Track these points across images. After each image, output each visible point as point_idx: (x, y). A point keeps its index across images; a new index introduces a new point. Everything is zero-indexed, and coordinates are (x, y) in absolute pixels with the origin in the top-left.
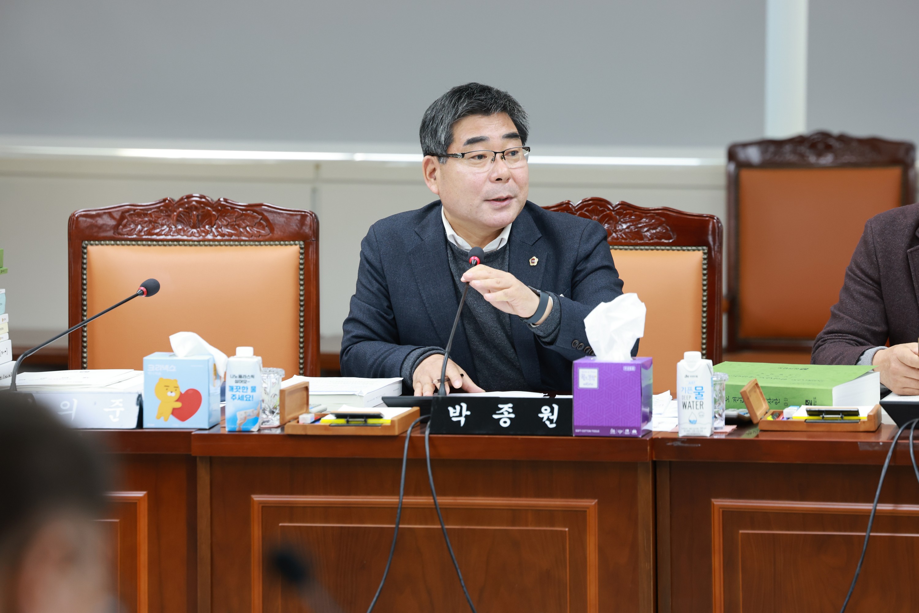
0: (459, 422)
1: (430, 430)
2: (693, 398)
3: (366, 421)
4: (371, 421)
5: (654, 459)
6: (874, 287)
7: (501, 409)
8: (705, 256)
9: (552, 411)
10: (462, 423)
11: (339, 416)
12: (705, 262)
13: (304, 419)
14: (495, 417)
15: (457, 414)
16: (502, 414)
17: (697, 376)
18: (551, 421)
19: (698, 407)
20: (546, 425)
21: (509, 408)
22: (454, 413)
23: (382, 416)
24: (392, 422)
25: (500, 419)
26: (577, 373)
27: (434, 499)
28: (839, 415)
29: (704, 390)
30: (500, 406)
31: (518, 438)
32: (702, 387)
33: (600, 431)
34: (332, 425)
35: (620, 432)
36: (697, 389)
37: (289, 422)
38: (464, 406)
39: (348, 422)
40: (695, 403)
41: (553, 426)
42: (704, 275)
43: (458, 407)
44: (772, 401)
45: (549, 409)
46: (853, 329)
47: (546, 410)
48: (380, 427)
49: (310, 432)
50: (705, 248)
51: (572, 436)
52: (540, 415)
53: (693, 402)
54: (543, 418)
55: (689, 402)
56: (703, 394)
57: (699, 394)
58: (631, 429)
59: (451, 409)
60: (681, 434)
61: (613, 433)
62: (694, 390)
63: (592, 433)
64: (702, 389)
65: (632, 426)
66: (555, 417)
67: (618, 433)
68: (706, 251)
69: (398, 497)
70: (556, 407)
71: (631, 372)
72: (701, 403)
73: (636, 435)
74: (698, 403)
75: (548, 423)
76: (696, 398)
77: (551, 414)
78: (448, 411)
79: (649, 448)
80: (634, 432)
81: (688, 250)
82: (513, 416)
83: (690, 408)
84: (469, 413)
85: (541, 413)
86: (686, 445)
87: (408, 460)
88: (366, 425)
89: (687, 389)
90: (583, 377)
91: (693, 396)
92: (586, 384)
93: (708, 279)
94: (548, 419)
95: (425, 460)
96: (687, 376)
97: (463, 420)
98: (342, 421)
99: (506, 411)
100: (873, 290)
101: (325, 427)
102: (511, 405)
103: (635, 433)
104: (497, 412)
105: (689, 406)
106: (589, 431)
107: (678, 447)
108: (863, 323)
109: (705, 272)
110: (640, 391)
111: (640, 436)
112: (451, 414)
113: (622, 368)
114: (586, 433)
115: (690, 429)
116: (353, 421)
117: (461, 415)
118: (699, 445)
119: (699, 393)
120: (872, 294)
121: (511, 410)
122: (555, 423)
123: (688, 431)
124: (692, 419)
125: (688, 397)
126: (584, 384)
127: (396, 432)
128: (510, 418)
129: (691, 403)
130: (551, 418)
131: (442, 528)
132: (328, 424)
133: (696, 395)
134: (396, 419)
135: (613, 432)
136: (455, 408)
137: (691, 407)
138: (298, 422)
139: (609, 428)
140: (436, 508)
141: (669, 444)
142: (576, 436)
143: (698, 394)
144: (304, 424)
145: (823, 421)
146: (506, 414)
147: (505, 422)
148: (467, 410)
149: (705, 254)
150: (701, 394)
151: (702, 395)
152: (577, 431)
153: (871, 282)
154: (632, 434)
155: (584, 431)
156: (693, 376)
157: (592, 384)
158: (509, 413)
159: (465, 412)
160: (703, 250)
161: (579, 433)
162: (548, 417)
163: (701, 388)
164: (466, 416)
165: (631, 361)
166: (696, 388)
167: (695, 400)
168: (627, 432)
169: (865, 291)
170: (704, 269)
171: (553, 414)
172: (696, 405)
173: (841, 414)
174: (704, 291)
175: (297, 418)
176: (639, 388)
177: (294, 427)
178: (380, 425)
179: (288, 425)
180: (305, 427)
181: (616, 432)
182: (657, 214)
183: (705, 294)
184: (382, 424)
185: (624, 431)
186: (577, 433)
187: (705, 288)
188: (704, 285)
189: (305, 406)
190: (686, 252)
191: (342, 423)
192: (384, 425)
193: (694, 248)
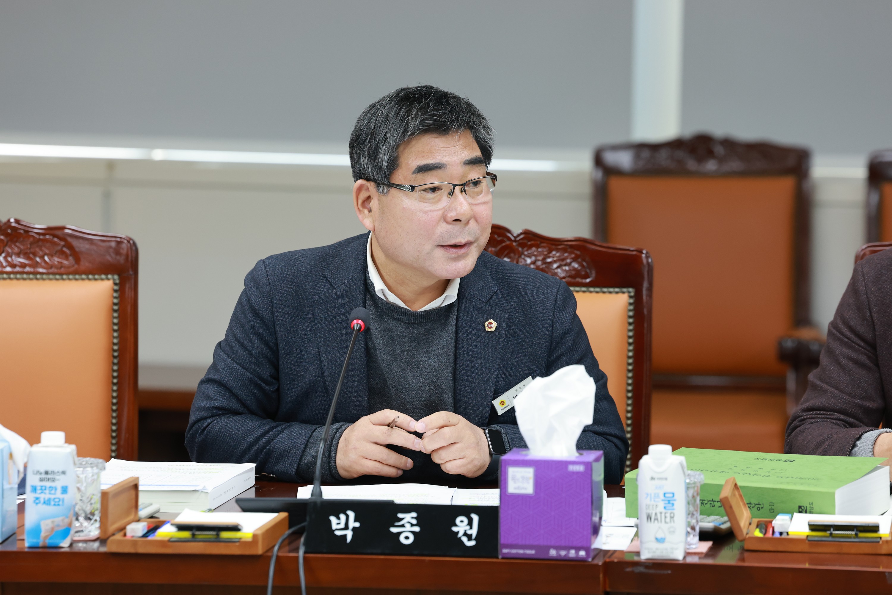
0: (345, 536)
1: (306, 548)
2: (661, 508)
3: (218, 535)
4: (225, 535)
5: (608, 590)
6: (867, 350)
7: (401, 519)
8: (632, 301)
9: (470, 524)
10: (349, 539)
11: (181, 528)
12: (631, 307)
13: (133, 530)
14: (394, 530)
15: (342, 526)
16: (403, 526)
17: (666, 479)
18: (469, 537)
19: (668, 520)
20: (462, 542)
21: (412, 518)
22: (338, 524)
23: (240, 527)
24: (255, 536)
25: (400, 533)
26: (506, 473)
28: (853, 530)
29: (676, 497)
30: (400, 515)
31: (424, 561)
32: (673, 494)
33: (536, 553)
34: (172, 540)
35: (563, 553)
36: (667, 495)
37: (113, 535)
38: (351, 514)
39: (193, 535)
40: (663, 515)
41: (472, 543)
42: (630, 324)
43: (343, 517)
44: (753, 505)
45: (466, 521)
46: (840, 406)
47: (462, 521)
48: (237, 544)
49: (141, 550)
50: (631, 290)
51: (497, 558)
52: (455, 529)
53: (661, 513)
54: (458, 533)
55: (656, 514)
56: (675, 503)
57: (669, 503)
58: (578, 549)
59: (333, 519)
60: (645, 556)
61: (553, 555)
62: (662, 497)
63: (524, 554)
64: (673, 496)
65: (580, 545)
66: (474, 532)
67: (560, 555)
68: (632, 294)
70: (475, 518)
71: (577, 473)
72: (672, 515)
73: (584, 558)
74: (668, 515)
75: (465, 539)
76: (665, 508)
77: (468, 527)
78: (330, 522)
79: (601, 576)
80: (582, 553)
81: (610, 293)
82: (417, 529)
83: (656, 521)
84: (357, 525)
85: (456, 525)
86: (652, 571)
87: (274, 587)
88: (218, 540)
89: (653, 495)
90: (514, 478)
91: (661, 505)
92: (518, 488)
93: (635, 330)
94: (465, 534)
95: (300, 588)
96: (653, 479)
97: (349, 535)
98: (186, 534)
100: (865, 354)
101: (162, 543)
102: (414, 515)
103: (582, 556)
104: (397, 524)
105: (655, 519)
106: (521, 551)
107: (641, 574)
108: (852, 397)
110: (590, 498)
111: (590, 560)
112: (334, 526)
113: (566, 467)
114: (517, 554)
115: (657, 549)
116: (201, 535)
117: (346, 527)
118: (669, 572)
119: (669, 501)
120: (863, 359)
121: (414, 522)
122: (475, 539)
123: (654, 552)
124: (659, 536)
125: (654, 507)
126: (515, 488)
127: (260, 551)
128: (413, 533)
129: (659, 515)
130: (469, 532)
132: (167, 539)
133: (665, 504)
134: (259, 532)
135: (553, 553)
136: (339, 518)
137: (657, 519)
138: (125, 535)
139: (549, 548)
141: (629, 569)
142: (503, 558)
143: (667, 502)
144: (134, 539)
145: (830, 539)
146: (408, 527)
147: (407, 538)
148: (356, 520)
149: (631, 297)
150: (671, 502)
151: (673, 504)
152: (505, 551)
153: (862, 344)
154: (580, 557)
155: (514, 551)
156: (661, 479)
157: (526, 489)
158: (412, 525)
159: (353, 524)
160: (629, 292)
161: (508, 553)
162: (465, 531)
163: (671, 495)
164: (354, 529)
165: (576, 458)
166: (665, 494)
167: (663, 511)
168: (572, 553)
169: (854, 355)
170: (630, 317)
171: (471, 528)
172: (666, 517)
173: (855, 530)
174: (630, 344)
175: (123, 529)
176: (590, 494)
177: (119, 542)
178: (237, 540)
179: (112, 538)
180: (134, 542)
181: (557, 553)
182: (571, 246)
183: (631, 348)
184: (240, 539)
185: (568, 553)
186: (505, 554)
187: (631, 341)
188: (630, 337)
189: (134, 510)
190: (607, 295)
191: (185, 538)
192: (242, 540)
193: (617, 290)
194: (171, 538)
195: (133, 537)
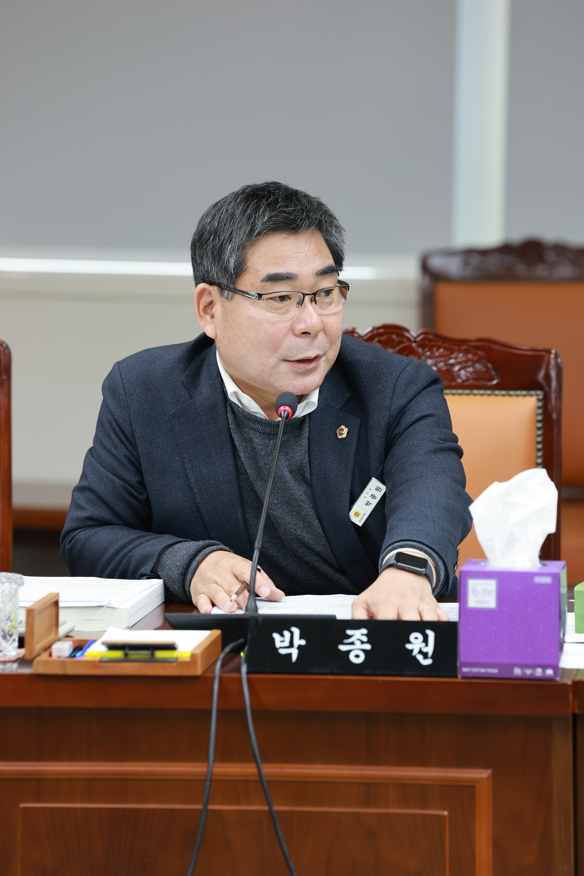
0: (290, 655)
1: (248, 667)
3: (153, 654)
4: (160, 654)
7: (349, 637)
8: (540, 404)
9: (426, 640)
10: (294, 657)
11: (112, 647)
12: (540, 411)
13: (59, 650)
14: (343, 648)
15: (287, 643)
16: (352, 643)
18: (425, 655)
20: (417, 661)
21: (362, 635)
22: (281, 642)
23: (176, 646)
24: (193, 656)
25: (349, 652)
26: (466, 587)
27: (258, 767)
30: (349, 632)
31: (377, 680)
33: (499, 671)
34: (103, 660)
35: (528, 672)
37: (39, 655)
38: (296, 631)
39: (126, 655)
41: (428, 662)
42: (539, 429)
43: (287, 634)
45: (420, 637)
47: (416, 638)
48: (175, 664)
49: (71, 671)
50: (539, 392)
51: (456, 677)
52: (409, 646)
54: (412, 651)
58: (544, 667)
59: (276, 636)
61: (518, 673)
63: (486, 673)
65: (546, 663)
66: (430, 649)
67: (525, 674)
68: (541, 397)
69: (205, 764)
70: (431, 634)
71: (544, 585)
73: (552, 677)
75: (420, 658)
77: (424, 644)
78: (273, 640)
79: (571, 696)
80: (550, 672)
81: (517, 396)
82: (368, 647)
84: (303, 642)
85: (410, 642)
87: (219, 711)
88: (153, 660)
90: (475, 592)
92: (479, 602)
93: (544, 435)
94: (421, 652)
95: (245, 711)
97: (295, 653)
98: (118, 654)
99: (359, 639)
101: (93, 664)
102: (364, 631)
103: (550, 675)
104: (346, 641)
106: (483, 670)
109: (540, 425)
110: (557, 613)
111: (558, 679)
112: (278, 644)
113: (531, 580)
114: (478, 673)
116: (134, 655)
117: (291, 645)
121: (365, 639)
122: (432, 657)
126: (476, 602)
127: (199, 671)
128: (364, 651)
130: (425, 650)
131: (270, 811)
132: (97, 659)
134: (198, 652)
135: (517, 671)
136: (282, 635)
138: (50, 655)
139: (512, 666)
140: (261, 780)
142: (463, 677)
144: (61, 659)
146: (358, 645)
147: (357, 656)
148: (301, 637)
149: (539, 400)
152: (465, 670)
154: (547, 675)
155: (475, 670)
157: (488, 603)
158: (363, 642)
159: (298, 642)
160: (537, 395)
161: (468, 672)
162: (420, 649)
164: (300, 647)
165: (540, 568)
168: (539, 672)
170: (539, 421)
171: (427, 645)
174: (539, 450)
175: (48, 648)
176: (558, 608)
177: (47, 663)
178: (174, 660)
179: (38, 659)
180: (62, 663)
181: (522, 672)
182: (475, 347)
183: (540, 454)
184: (177, 659)
185: (534, 671)
186: (465, 673)
187: (540, 446)
188: (538, 443)
189: (54, 628)
190: (514, 399)
191: (117, 659)
192: (180, 660)
193: (524, 392)
194: (102, 658)
195: (59, 657)
